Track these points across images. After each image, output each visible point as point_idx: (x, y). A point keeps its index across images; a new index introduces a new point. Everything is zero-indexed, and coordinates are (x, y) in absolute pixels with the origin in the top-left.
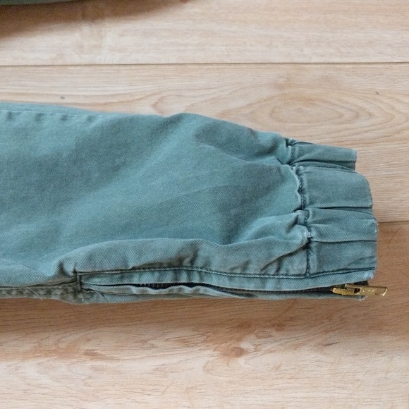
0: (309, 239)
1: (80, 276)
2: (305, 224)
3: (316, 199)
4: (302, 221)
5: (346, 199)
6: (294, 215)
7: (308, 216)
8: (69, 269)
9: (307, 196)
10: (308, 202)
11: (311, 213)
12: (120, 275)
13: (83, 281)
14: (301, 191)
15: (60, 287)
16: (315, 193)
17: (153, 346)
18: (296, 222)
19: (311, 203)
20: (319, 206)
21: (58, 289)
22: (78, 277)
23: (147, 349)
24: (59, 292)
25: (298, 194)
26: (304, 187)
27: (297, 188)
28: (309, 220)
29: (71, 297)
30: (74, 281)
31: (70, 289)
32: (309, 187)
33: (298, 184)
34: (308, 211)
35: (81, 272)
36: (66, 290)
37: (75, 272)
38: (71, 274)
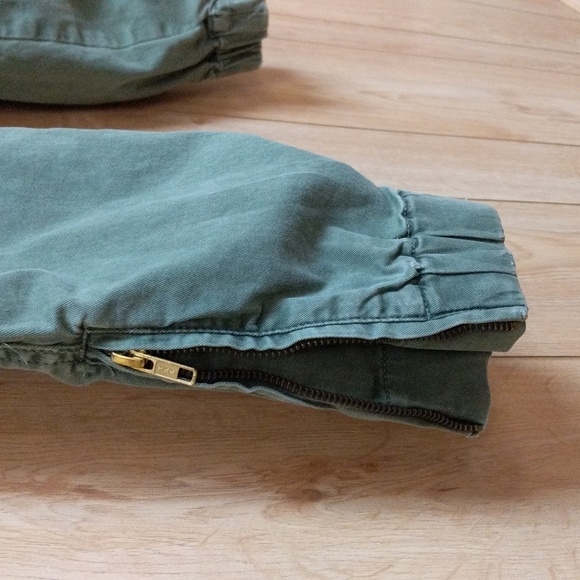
0: (419, 270)
1: (89, 335)
2: (413, 254)
3: (427, 225)
4: (409, 251)
5: (468, 227)
6: (398, 242)
7: (416, 244)
8: (74, 320)
9: (414, 220)
10: (416, 228)
11: (420, 240)
12: (150, 336)
13: (91, 344)
14: (406, 214)
15: (55, 351)
16: (425, 219)
17: (183, 485)
18: (400, 252)
19: (420, 230)
20: (432, 233)
21: (51, 352)
22: (85, 337)
23: (173, 487)
24: (51, 359)
25: (402, 218)
26: (410, 209)
27: (401, 211)
28: (418, 250)
29: (67, 369)
30: (78, 342)
31: (69, 356)
32: (417, 210)
33: (402, 205)
34: (417, 239)
35: (90, 329)
36: (62, 357)
37: (82, 327)
38: (76, 329)
